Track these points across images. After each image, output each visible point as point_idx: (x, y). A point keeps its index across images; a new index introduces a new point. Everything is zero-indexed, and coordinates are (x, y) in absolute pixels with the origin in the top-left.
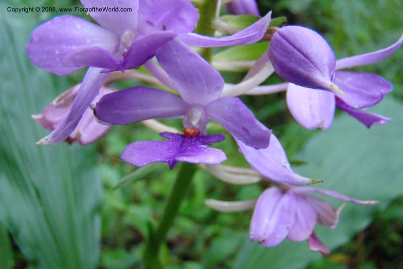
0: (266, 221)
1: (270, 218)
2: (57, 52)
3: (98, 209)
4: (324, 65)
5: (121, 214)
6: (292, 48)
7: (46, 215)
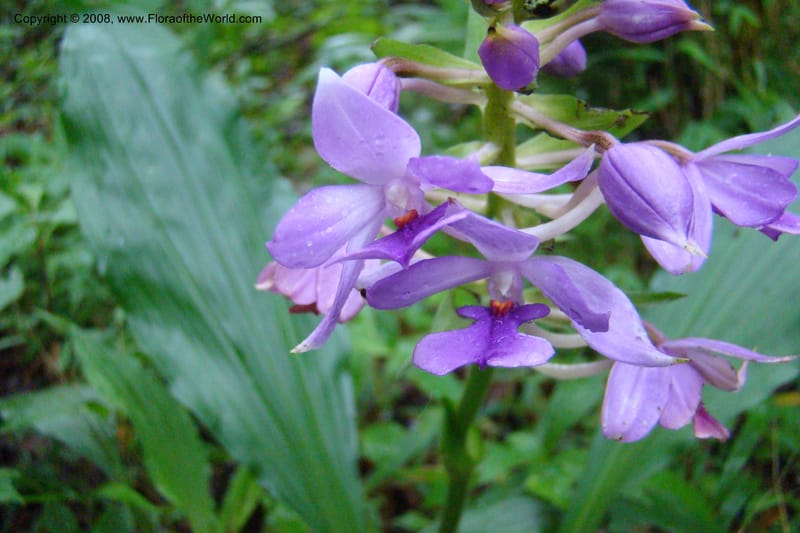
0: (625, 401)
1: (631, 396)
2: (310, 244)
3: (345, 364)
4: (675, 214)
5: (381, 361)
6: (629, 189)
7: (259, 387)
